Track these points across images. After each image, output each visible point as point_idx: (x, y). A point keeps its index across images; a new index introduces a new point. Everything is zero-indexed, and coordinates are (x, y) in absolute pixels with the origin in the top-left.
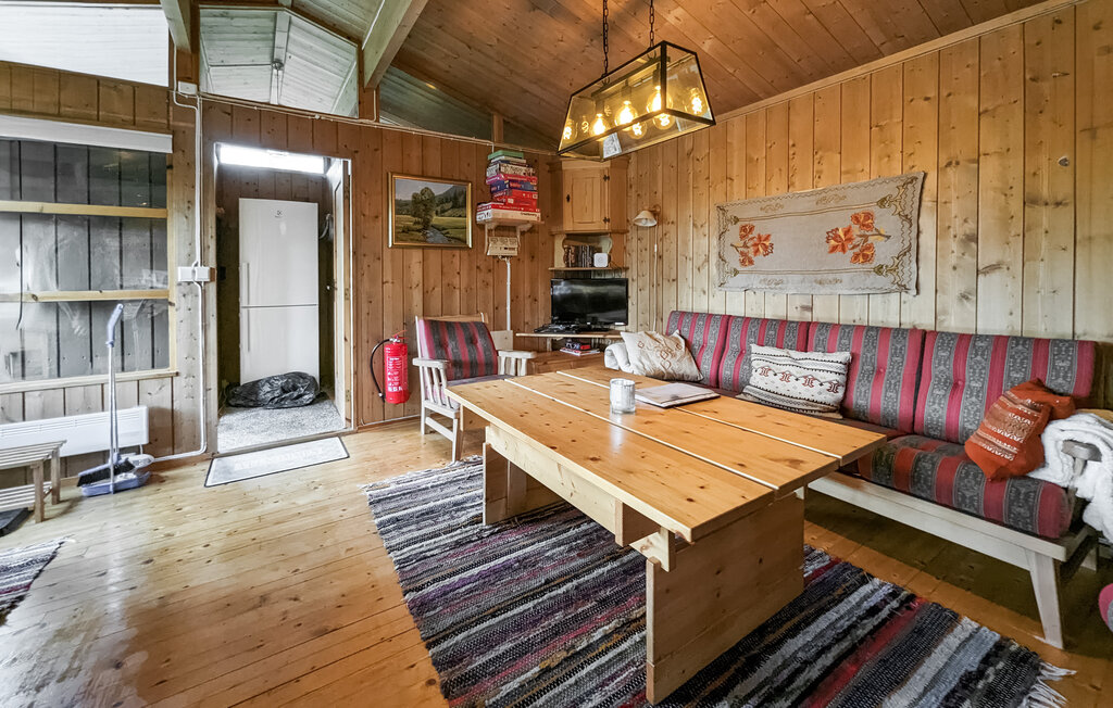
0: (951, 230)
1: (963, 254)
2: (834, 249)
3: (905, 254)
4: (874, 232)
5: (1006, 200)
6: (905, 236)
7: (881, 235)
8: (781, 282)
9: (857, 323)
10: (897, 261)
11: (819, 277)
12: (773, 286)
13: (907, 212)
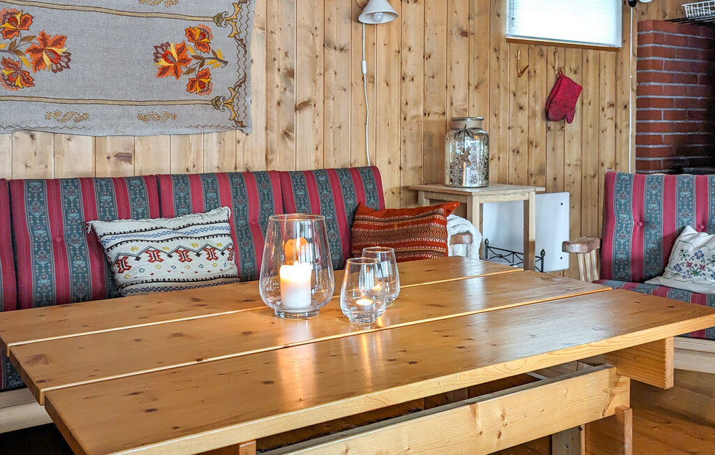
0: (276, 62)
1: (285, 89)
2: (163, 71)
3: (240, 86)
4: (211, 55)
5: (314, 38)
6: (241, 63)
7: (217, 58)
8: (85, 117)
9: (192, 172)
10: (234, 93)
11: (145, 110)
12: (70, 123)
13: (242, 36)
